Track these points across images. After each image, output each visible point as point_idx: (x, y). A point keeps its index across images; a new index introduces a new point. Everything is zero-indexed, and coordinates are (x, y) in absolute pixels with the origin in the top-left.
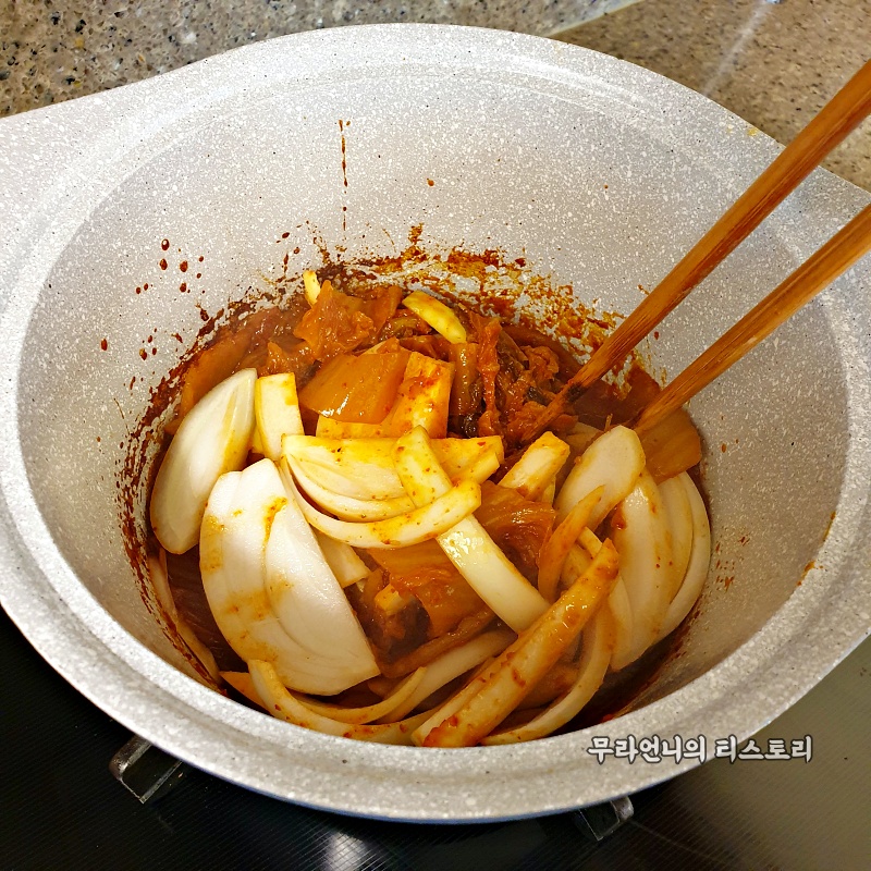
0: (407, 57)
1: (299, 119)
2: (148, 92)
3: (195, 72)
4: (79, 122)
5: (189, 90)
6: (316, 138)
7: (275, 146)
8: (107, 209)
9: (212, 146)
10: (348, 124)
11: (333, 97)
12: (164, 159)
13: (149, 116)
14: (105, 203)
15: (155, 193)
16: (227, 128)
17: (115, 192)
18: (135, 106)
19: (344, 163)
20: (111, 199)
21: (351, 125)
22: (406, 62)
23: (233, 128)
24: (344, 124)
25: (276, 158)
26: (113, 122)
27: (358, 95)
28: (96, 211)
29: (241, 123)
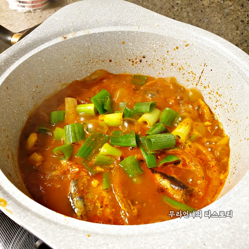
0: (233, 59)
1: (196, 55)
2: (167, 21)
3: (182, 25)
4: (147, 15)
5: (176, 27)
6: (197, 63)
7: (186, 57)
8: (133, 34)
9: (170, 43)
10: (207, 66)
11: (207, 55)
12: (155, 36)
13: (162, 25)
14: (133, 32)
15: (148, 42)
16: (176, 42)
17: (138, 32)
18: (161, 21)
19: (200, 77)
20: (135, 33)
21: (207, 67)
22: (232, 60)
23: (178, 43)
24: (206, 65)
25: (185, 61)
26: (153, 20)
27: (213, 59)
28: (129, 32)
29: (180, 44)
